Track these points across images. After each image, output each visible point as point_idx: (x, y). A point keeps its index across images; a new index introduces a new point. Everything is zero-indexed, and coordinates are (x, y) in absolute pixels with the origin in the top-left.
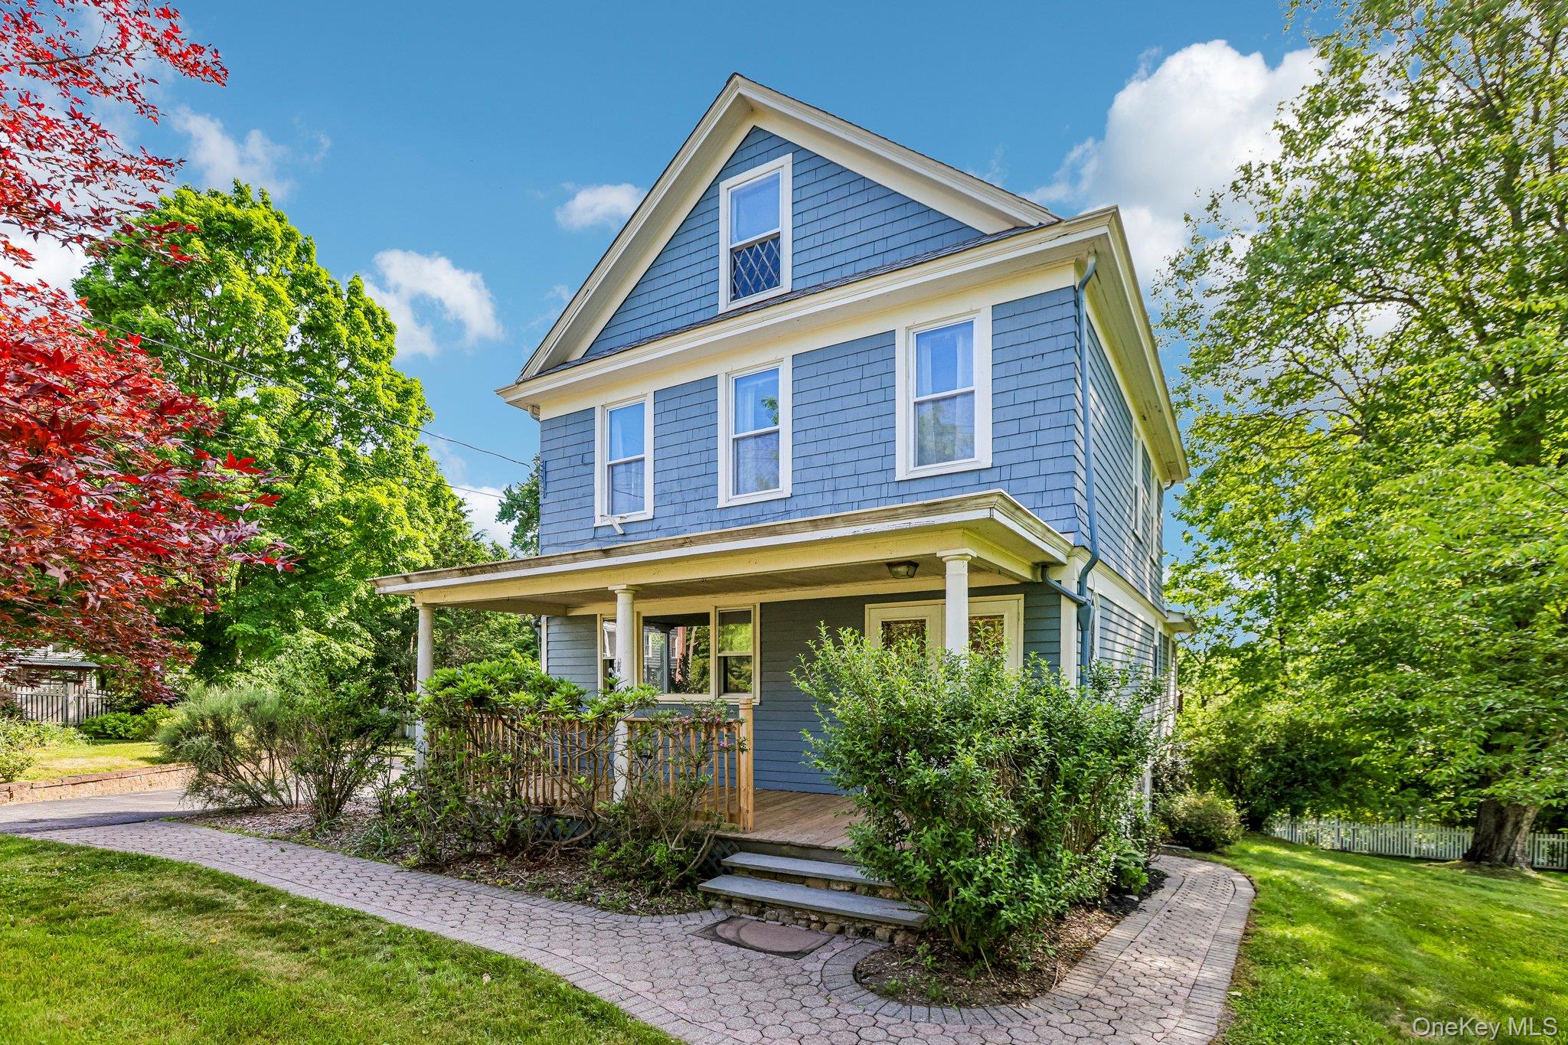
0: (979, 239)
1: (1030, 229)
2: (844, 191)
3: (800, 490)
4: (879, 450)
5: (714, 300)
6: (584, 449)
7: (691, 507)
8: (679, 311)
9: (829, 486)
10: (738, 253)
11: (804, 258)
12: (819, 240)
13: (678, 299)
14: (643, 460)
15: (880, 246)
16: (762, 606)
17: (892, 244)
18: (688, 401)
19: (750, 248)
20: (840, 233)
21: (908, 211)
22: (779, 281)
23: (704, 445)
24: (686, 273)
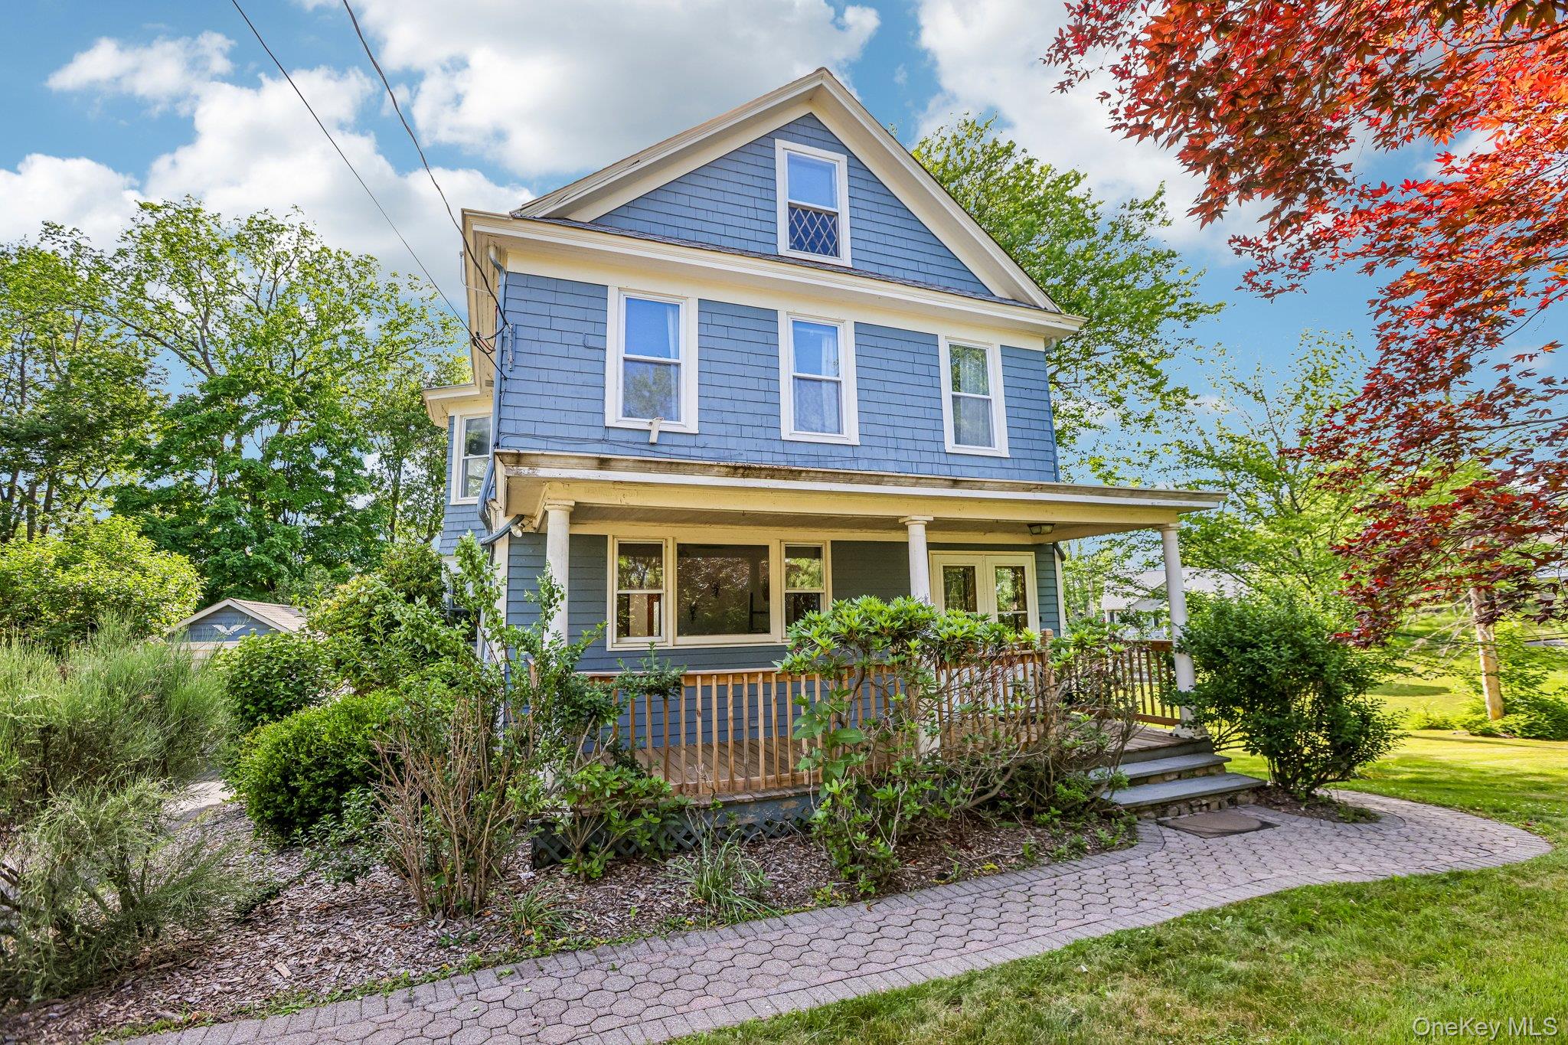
0: (987, 295)
1: (1040, 309)
2: (886, 210)
3: (867, 441)
4: (931, 424)
5: (771, 239)
6: (588, 328)
7: (747, 432)
8: (730, 231)
9: (892, 443)
10: (792, 208)
11: (861, 245)
12: (873, 237)
13: (728, 220)
14: (678, 365)
15: (923, 267)
16: (835, 544)
17: (931, 269)
18: (742, 323)
19: (806, 211)
20: (890, 240)
21: (941, 252)
22: (836, 253)
23: (761, 372)
24: (736, 199)
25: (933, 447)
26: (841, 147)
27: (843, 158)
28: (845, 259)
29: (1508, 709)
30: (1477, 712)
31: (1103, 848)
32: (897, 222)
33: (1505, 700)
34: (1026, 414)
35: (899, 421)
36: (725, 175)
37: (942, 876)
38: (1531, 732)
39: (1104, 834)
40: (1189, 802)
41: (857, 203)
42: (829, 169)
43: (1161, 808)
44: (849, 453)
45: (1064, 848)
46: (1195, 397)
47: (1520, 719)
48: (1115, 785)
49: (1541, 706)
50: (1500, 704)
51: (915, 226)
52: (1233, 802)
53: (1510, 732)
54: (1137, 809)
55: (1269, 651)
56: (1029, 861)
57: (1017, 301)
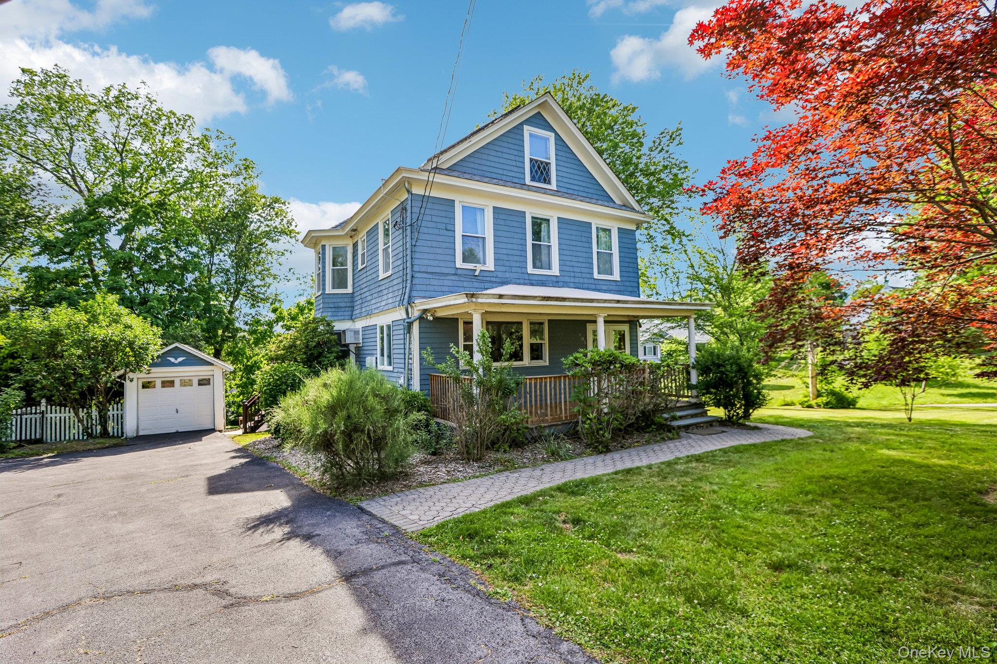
0: (614, 205)
1: (636, 211)
4: (588, 265)
5: (521, 176)
6: (447, 221)
7: (514, 270)
8: (505, 173)
9: (572, 274)
10: (531, 160)
11: (560, 179)
12: (565, 175)
13: (505, 167)
14: (484, 238)
15: (586, 190)
16: (549, 320)
17: (590, 191)
18: (511, 218)
19: (537, 161)
20: (572, 176)
21: (594, 182)
22: (549, 183)
23: (520, 242)
24: (507, 156)
25: (588, 276)
26: (552, 129)
27: (553, 135)
28: (553, 186)
29: (819, 395)
30: (806, 397)
31: (670, 439)
32: (575, 167)
33: (818, 391)
34: (628, 260)
35: (575, 264)
36: (502, 144)
37: (622, 447)
38: (827, 405)
39: (670, 435)
40: (697, 425)
41: (559, 158)
42: (546, 140)
43: (687, 427)
44: (555, 279)
45: (658, 439)
46: (687, 236)
47: (824, 399)
48: (674, 418)
49: (832, 393)
50: (816, 393)
51: (582, 168)
52: (711, 425)
53: (819, 406)
54: (679, 427)
55: (728, 367)
56: (648, 442)
57: (626, 206)
